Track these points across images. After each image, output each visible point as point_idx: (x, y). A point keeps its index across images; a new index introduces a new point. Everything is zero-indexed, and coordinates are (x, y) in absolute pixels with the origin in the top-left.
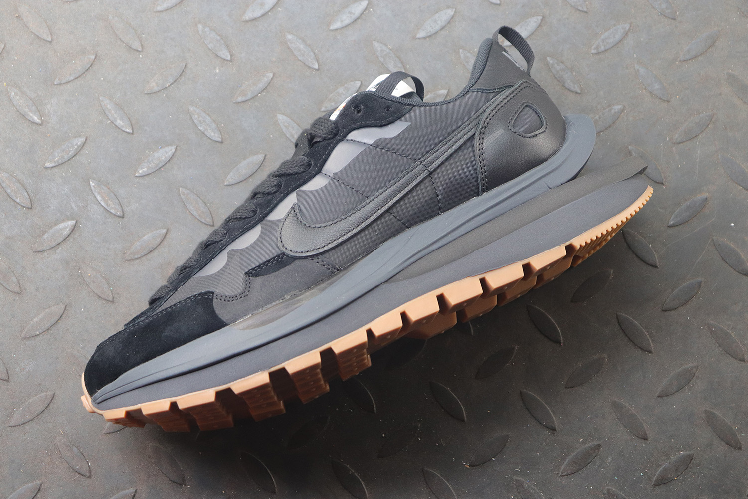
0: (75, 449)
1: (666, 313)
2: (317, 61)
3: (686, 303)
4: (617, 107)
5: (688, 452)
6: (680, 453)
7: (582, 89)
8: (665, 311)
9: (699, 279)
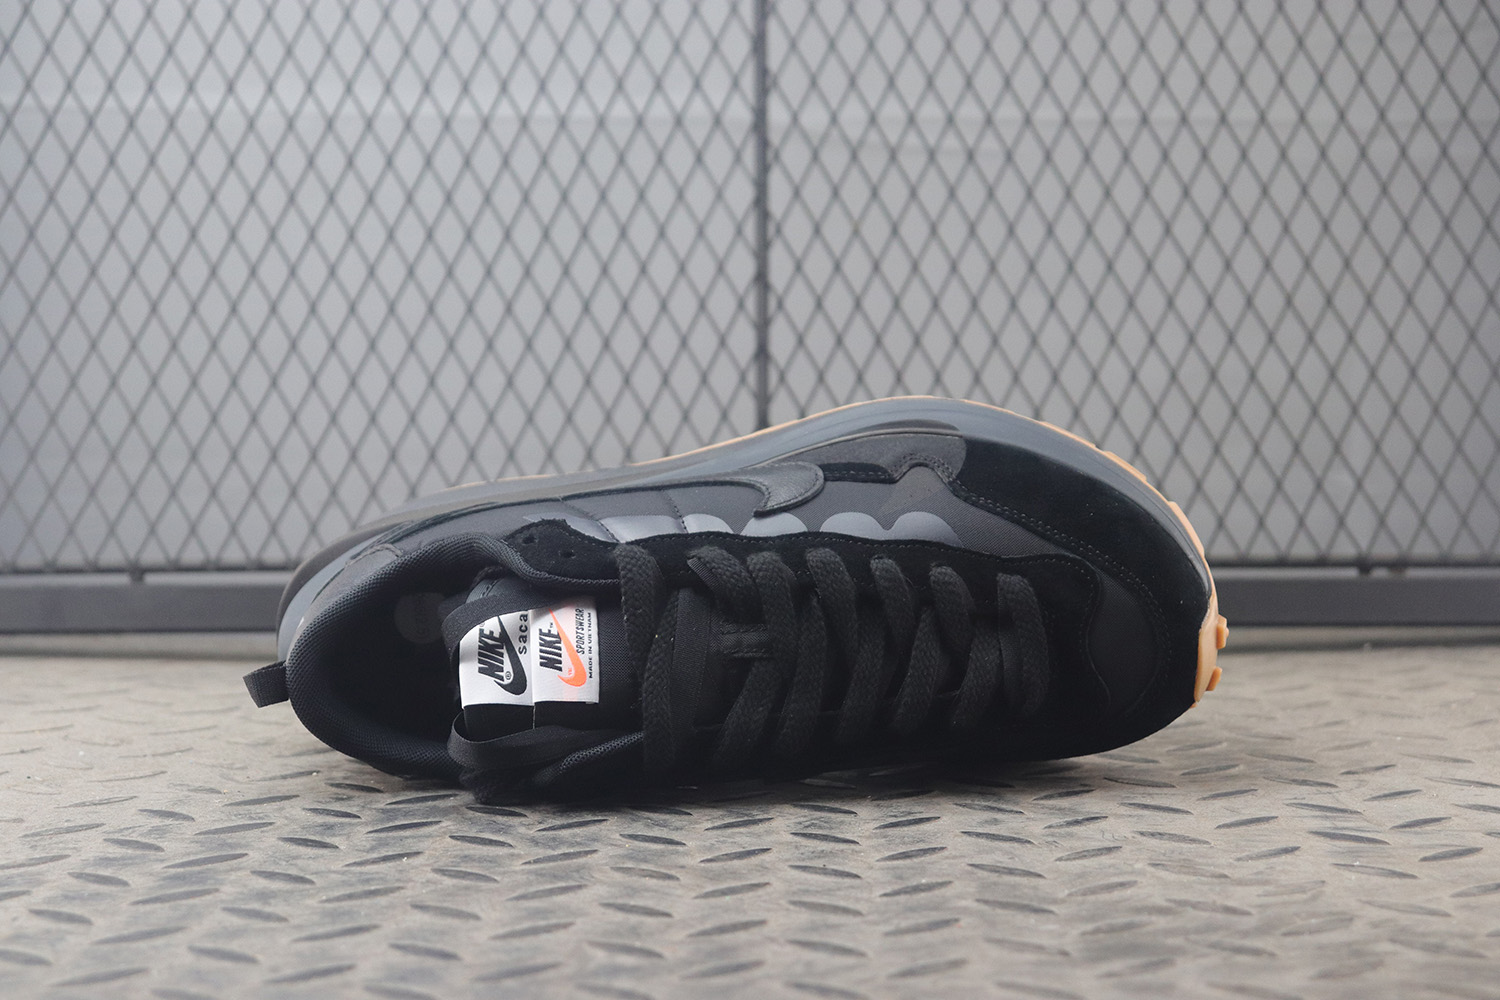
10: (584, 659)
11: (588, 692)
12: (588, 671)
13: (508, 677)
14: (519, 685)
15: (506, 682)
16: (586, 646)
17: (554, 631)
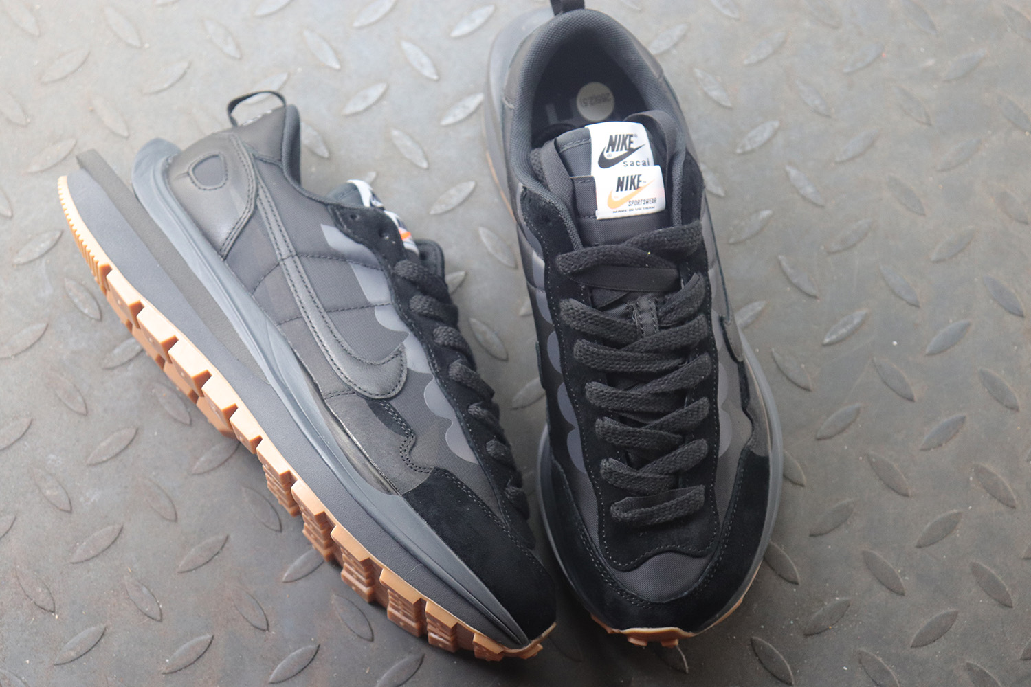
0: (145, 590)
1: (821, 442)
2: (427, 158)
3: (843, 430)
4: (765, 213)
5: (844, 598)
6: (835, 600)
7: (726, 193)
8: (819, 439)
9: (857, 405)
10: (625, 206)
11: (604, 211)
12: (618, 210)
13: (609, 156)
14: (604, 163)
15: (606, 155)
16: (633, 207)
17: (641, 185)
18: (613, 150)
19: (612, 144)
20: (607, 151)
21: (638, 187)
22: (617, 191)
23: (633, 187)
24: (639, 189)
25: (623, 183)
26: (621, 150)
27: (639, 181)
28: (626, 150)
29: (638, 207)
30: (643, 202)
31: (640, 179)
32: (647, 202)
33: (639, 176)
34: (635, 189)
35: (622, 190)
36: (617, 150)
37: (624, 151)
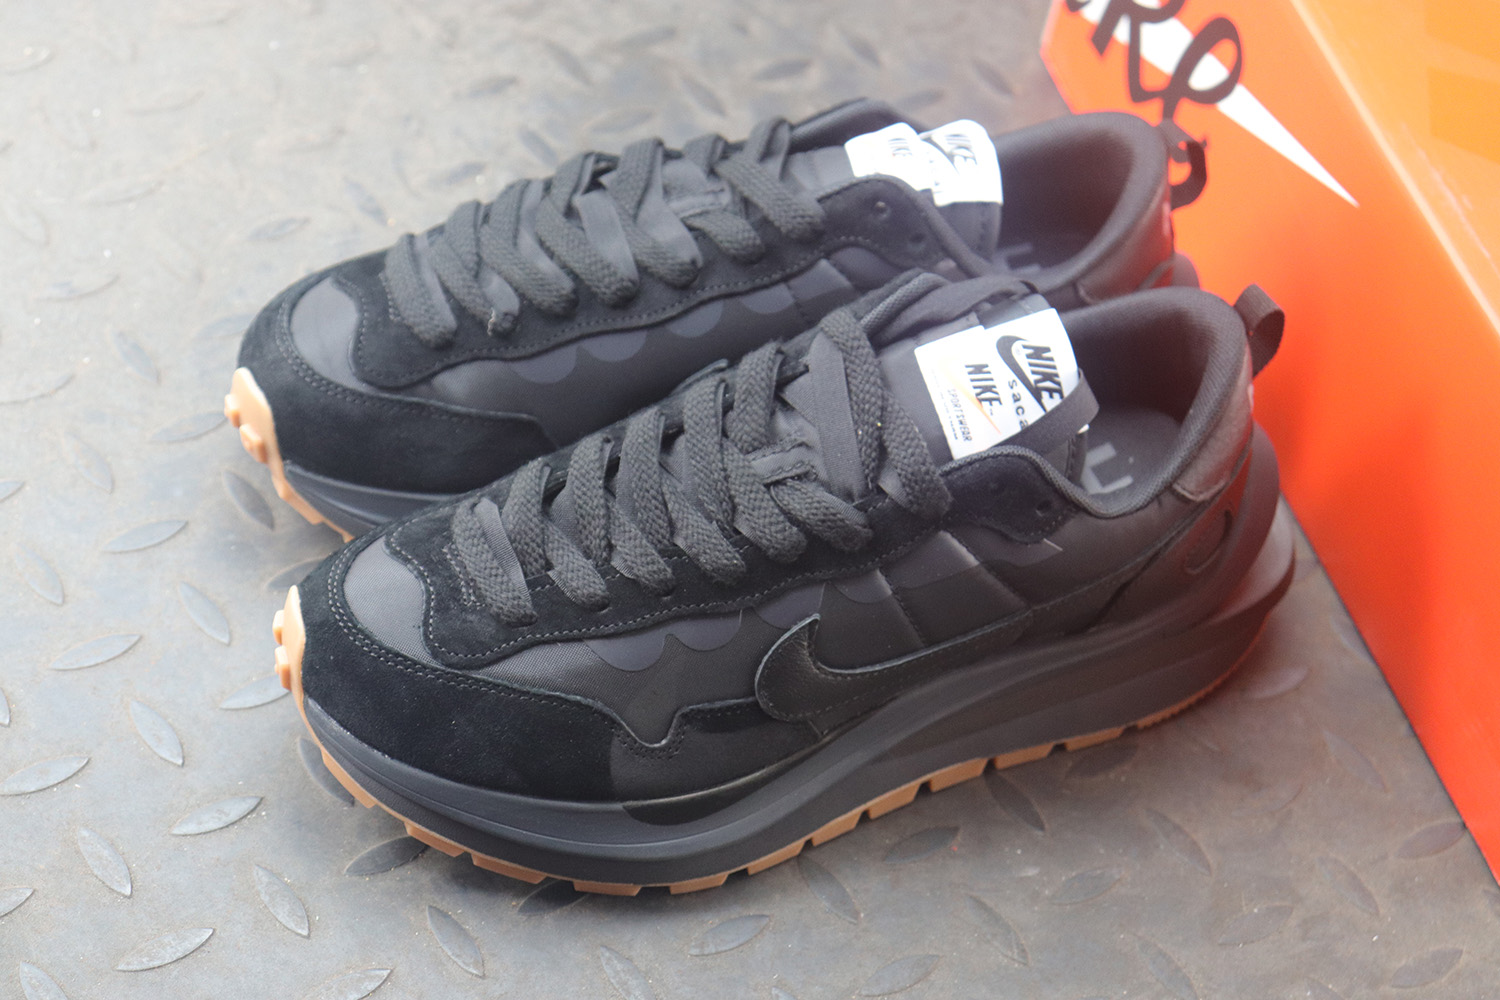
13: (1019, 352)
14: (1005, 347)
17: (986, 404)
18: (1029, 356)
19: (1038, 353)
20: (1025, 347)
21: (981, 400)
22: (967, 367)
23: (978, 390)
24: (977, 402)
25: (981, 372)
26: (1034, 373)
27: (990, 400)
28: (1037, 382)
29: (951, 406)
30: (959, 414)
31: (994, 403)
32: (961, 423)
33: (998, 400)
34: (978, 395)
35: (970, 373)
36: (1031, 365)
37: (1032, 378)
